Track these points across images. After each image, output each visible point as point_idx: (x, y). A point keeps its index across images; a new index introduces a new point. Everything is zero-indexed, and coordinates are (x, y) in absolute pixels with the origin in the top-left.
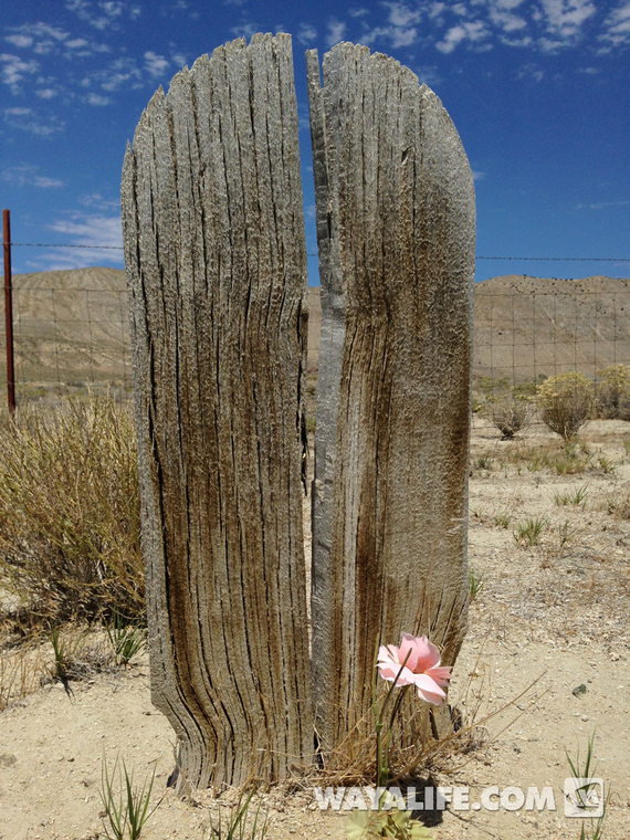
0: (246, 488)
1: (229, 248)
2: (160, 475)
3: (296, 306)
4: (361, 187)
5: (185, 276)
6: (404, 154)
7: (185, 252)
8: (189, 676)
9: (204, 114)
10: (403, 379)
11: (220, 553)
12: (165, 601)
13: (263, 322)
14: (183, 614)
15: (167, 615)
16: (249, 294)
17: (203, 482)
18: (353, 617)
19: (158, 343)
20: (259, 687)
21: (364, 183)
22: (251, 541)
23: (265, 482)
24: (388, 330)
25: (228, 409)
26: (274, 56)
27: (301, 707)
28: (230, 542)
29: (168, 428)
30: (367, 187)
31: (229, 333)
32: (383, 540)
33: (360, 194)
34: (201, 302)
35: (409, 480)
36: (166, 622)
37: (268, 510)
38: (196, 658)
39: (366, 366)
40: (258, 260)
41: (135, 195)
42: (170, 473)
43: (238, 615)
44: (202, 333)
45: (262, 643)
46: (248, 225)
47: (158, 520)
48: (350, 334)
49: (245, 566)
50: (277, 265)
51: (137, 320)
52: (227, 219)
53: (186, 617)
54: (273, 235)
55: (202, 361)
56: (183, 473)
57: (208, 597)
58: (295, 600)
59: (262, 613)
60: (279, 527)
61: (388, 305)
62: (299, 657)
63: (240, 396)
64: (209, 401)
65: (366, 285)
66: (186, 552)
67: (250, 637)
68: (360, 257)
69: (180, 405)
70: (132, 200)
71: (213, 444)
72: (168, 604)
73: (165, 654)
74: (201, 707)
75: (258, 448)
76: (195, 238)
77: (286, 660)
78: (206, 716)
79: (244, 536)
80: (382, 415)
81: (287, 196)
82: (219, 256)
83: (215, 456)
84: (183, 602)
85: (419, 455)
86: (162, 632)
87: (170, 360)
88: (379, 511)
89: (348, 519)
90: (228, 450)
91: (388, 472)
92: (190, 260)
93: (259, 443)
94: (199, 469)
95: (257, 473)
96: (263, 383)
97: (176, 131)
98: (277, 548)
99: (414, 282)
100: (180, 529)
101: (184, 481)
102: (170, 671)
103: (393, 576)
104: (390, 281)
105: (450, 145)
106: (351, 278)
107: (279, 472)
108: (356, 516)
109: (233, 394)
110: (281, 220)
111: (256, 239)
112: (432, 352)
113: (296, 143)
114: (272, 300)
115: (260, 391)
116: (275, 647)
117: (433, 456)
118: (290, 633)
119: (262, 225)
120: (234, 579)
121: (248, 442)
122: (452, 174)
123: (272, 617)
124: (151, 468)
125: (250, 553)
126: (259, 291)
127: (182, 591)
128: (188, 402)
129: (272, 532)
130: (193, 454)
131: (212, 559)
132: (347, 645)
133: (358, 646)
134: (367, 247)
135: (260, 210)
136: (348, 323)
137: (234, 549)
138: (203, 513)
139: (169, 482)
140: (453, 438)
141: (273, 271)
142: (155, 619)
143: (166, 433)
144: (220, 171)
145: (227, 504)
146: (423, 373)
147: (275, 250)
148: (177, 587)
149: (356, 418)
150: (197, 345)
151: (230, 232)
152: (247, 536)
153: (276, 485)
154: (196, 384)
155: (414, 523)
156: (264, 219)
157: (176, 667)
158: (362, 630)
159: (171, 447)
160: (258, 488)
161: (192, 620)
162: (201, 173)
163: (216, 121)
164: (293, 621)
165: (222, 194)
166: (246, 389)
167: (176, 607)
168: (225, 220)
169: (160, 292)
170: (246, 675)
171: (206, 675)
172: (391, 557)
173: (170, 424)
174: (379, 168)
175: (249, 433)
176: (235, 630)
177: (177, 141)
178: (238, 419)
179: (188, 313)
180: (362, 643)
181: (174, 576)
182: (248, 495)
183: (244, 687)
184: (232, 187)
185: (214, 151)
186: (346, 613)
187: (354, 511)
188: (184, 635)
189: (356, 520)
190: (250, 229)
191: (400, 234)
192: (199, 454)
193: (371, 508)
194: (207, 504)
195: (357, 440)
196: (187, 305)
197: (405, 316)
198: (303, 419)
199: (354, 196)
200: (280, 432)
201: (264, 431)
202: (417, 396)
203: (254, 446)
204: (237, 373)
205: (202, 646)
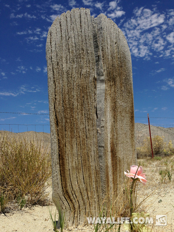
0: (82, 127)
1: (76, 59)
2: (57, 122)
3: (93, 76)
4: (107, 49)
5: (64, 65)
6: (116, 43)
7: (64, 59)
8: (66, 187)
9: (69, 25)
10: (119, 100)
11: (75, 146)
12: (58, 162)
13: (85, 80)
14: (64, 166)
15: (59, 166)
16: (81, 72)
17: (70, 124)
18: (111, 168)
19: (57, 84)
20: (87, 190)
21: (108, 48)
22: (83, 143)
23: (87, 125)
24: (114, 87)
25: (76, 103)
26: (86, 14)
27: (99, 196)
28: (77, 143)
30: (108, 49)
31: (76, 82)
32: (117, 145)
34: (69, 73)
35: (122, 129)
36: (59, 169)
37: (88, 133)
38: (68, 180)
39: (110, 95)
40: (83, 63)
41: (51, 43)
42: (60, 121)
43: (80, 166)
44: (69, 81)
45: (87, 175)
46: (81, 54)
47: (56, 136)
48: (106, 86)
49: (82, 151)
50: (88, 65)
51: (51, 76)
52: (75, 51)
53: (65, 167)
54: (87, 57)
55: (69, 89)
56: (64, 121)
57: (71, 160)
58: (96, 161)
59: (87, 165)
60: (91, 139)
61: (114, 80)
62: (98, 179)
63: (79, 100)
64: (71, 101)
65: (109, 74)
66: (65, 146)
67: (84, 173)
68: (108, 66)
69: (63, 102)
71: (72, 113)
73: (58, 179)
74: (69, 197)
76: (67, 55)
77: (94, 181)
78: (71, 200)
79: (81, 141)
80: (114, 109)
81: (90, 48)
82: (73, 61)
83: (73, 117)
84: (64, 162)
85: (124, 122)
86: (58, 172)
87: (60, 88)
88: (115, 137)
89: (108, 138)
90: (76, 115)
91: (117, 126)
92: (66, 61)
93: (85, 114)
94: (68, 121)
95: (84, 122)
96: (85, 97)
97: (62, 27)
98: (91, 145)
99: (120, 74)
100: (63, 139)
101: (64, 123)
102: (60, 185)
103: (120, 156)
104: (114, 74)
105: (125, 43)
106: (106, 71)
107: (90, 122)
108: (110, 137)
109: (77, 99)
110: (89, 53)
111: (83, 58)
112: (125, 94)
113: (92, 35)
114: (87, 74)
115: (85, 99)
116: (91, 177)
117: (127, 123)
118: (95, 172)
119: (84, 54)
120: (79, 154)
121: (82, 113)
122: (126, 50)
123: (90, 167)
124: (55, 120)
125: (83, 146)
126: (84, 71)
127: (64, 158)
128: (65, 101)
129: (89, 140)
130: (67, 116)
131: (72, 148)
132: (110, 177)
134: (109, 64)
135: (83, 50)
136: (106, 83)
137: (79, 145)
138: (70, 134)
139: (60, 124)
140: (131, 118)
141: (87, 67)
142: (55, 168)
143: (59, 109)
144: (73, 39)
145: (76, 131)
146: (123, 99)
147: (88, 61)
148: (62, 157)
149: (109, 109)
150: (67, 85)
151: (76, 55)
152: (82, 141)
153: (90, 126)
154: (67, 96)
155: (124, 141)
156: (84, 53)
157: (62, 184)
158: (113, 173)
159: (60, 113)
160: (85, 127)
161: (67, 167)
162: (68, 39)
163: (72, 27)
164: (96, 168)
165: (74, 45)
166: (81, 98)
167: (62, 164)
168: (75, 52)
169: (57, 69)
170: (83, 186)
171: (71, 186)
172: (119, 151)
173: (60, 107)
174: (110, 45)
175: (82, 111)
176: (79, 171)
177: (62, 30)
178: (79, 106)
179: (65, 75)
180: (113, 176)
181: (61, 153)
182: (82, 129)
183: (82, 190)
184: (76, 44)
185: (71, 34)
186: (109, 167)
187: (109, 135)
188: (64, 173)
189: (110, 138)
191: (116, 63)
192: (68, 116)
193: (113, 135)
194: (71, 131)
195: (109, 115)
196: (65, 73)
197: (118, 83)
198: (96, 108)
199: (105, 51)
200: (90, 111)
201: (86, 110)
202: (122, 105)
203: (84, 115)
204: (78, 93)
205: (70, 176)
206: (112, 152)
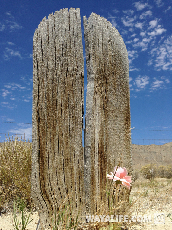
0: (65, 125)
1: (62, 57)
2: (39, 119)
3: (81, 74)
4: (98, 47)
5: (49, 63)
6: (109, 41)
7: (50, 57)
8: (44, 186)
9: (57, 24)
10: (111, 99)
11: (56, 144)
12: (38, 160)
13: (71, 77)
14: (44, 164)
15: (38, 164)
16: (67, 69)
17: (52, 122)
18: (98, 170)
19: (41, 81)
20: (67, 191)
21: (99, 46)
22: (66, 141)
23: (71, 123)
24: (106, 85)
25: (61, 101)
26: (75, 13)
27: (81, 200)
28: (60, 141)
29: (42, 105)
30: (100, 47)
31: (62, 79)
32: (106, 147)
33: (98, 48)
34: (54, 70)
35: (114, 129)
36: (38, 167)
37: (71, 132)
38: (47, 180)
39: (100, 94)
40: (70, 61)
41: (37, 42)
42: (42, 118)
43: (61, 165)
44: (53, 78)
45: (69, 176)
46: (68, 52)
47: (37, 133)
48: (96, 84)
49: (64, 149)
50: (75, 63)
51: (35, 74)
52: (62, 49)
53: (44, 165)
54: (75, 55)
55: (53, 86)
56: (46, 118)
57: (52, 159)
58: (80, 161)
59: (69, 165)
60: (75, 137)
61: (106, 78)
62: (81, 181)
63: (64, 97)
64: (55, 98)
65: (100, 72)
66: (45, 144)
67: (65, 174)
68: (98, 64)
69: (46, 98)
70: (36, 42)
71: (55, 110)
72: (39, 161)
73: (37, 178)
74: (47, 198)
75: (69, 113)
76: (53, 53)
77: (76, 182)
78: (49, 201)
79: (64, 140)
80: (105, 108)
81: (79, 46)
82: (59, 59)
83: (56, 114)
84: (44, 160)
85: (116, 122)
86: (36, 170)
87: (44, 85)
88: (105, 137)
89: (96, 138)
90: (60, 113)
91: (107, 126)
92: (51, 59)
93: (69, 112)
94: (51, 118)
95: (68, 120)
96: (71, 94)
97: (49, 27)
98: (74, 144)
99: (113, 73)
100: (44, 136)
101: (46, 121)
102: (38, 184)
103: (110, 159)
104: (106, 72)
105: (121, 41)
106: (96, 69)
107: (75, 120)
108: (98, 137)
109: (62, 97)
110: (77, 51)
111: (70, 55)
112: (119, 93)
113: (81, 33)
114: (74, 72)
115: (70, 96)
116: (73, 177)
117: (120, 123)
118: (78, 173)
119: (71, 52)
120: (61, 153)
121: (66, 111)
122: (122, 48)
123: (72, 167)
124: (36, 116)
125: (66, 145)
126: (70, 69)
127: (44, 156)
128: (49, 98)
129: (73, 139)
130: (49, 113)
131: (54, 146)
132: (96, 180)
133: (99, 181)
134: (100, 62)
135: (71, 48)
136: (95, 81)
137: (61, 144)
138: (52, 131)
139: (42, 121)
140: (126, 119)
142: (34, 166)
143: (42, 106)
144: (61, 38)
145: (59, 129)
146: (116, 99)
147: (75, 59)
148: (42, 155)
149: (98, 108)
150: (52, 82)
151: (63, 53)
152: (65, 140)
153: (74, 124)
154: (51, 93)
155: (116, 143)
156: (72, 50)
157: (40, 183)
158: (101, 176)
159: (43, 110)
160: (69, 125)
161: (46, 166)
162: (55, 38)
163: (60, 26)
164: (79, 169)
165: (61, 43)
166: (66, 95)
167: (41, 162)
168: (61, 50)
169: (42, 67)
170: (63, 187)
171: (50, 186)
172: (109, 153)
173: (43, 103)
174: (103, 43)
175: (66, 108)
176: (60, 170)
177: (49, 29)
178: (63, 104)
179: (50, 73)
180: (101, 180)
181: (41, 151)
182: (66, 127)
183: (62, 191)
184: (63, 42)
185: (59, 33)
186: (96, 169)
187: (98, 136)
188: (43, 171)
189: (98, 139)
190: (68, 53)
191: (109, 61)
192: (51, 113)
193: (103, 136)
194: (53, 128)
195: (98, 114)
196: (50, 71)
197: (111, 82)
198: (83, 106)
199: (96, 49)
200: (76, 108)
201: (71, 108)
202: (115, 105)
203: (68, 112)
204: (63, 91)
205: (49, 175)
206: (100, 153)
